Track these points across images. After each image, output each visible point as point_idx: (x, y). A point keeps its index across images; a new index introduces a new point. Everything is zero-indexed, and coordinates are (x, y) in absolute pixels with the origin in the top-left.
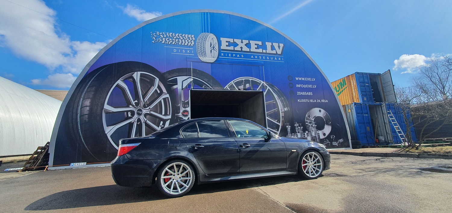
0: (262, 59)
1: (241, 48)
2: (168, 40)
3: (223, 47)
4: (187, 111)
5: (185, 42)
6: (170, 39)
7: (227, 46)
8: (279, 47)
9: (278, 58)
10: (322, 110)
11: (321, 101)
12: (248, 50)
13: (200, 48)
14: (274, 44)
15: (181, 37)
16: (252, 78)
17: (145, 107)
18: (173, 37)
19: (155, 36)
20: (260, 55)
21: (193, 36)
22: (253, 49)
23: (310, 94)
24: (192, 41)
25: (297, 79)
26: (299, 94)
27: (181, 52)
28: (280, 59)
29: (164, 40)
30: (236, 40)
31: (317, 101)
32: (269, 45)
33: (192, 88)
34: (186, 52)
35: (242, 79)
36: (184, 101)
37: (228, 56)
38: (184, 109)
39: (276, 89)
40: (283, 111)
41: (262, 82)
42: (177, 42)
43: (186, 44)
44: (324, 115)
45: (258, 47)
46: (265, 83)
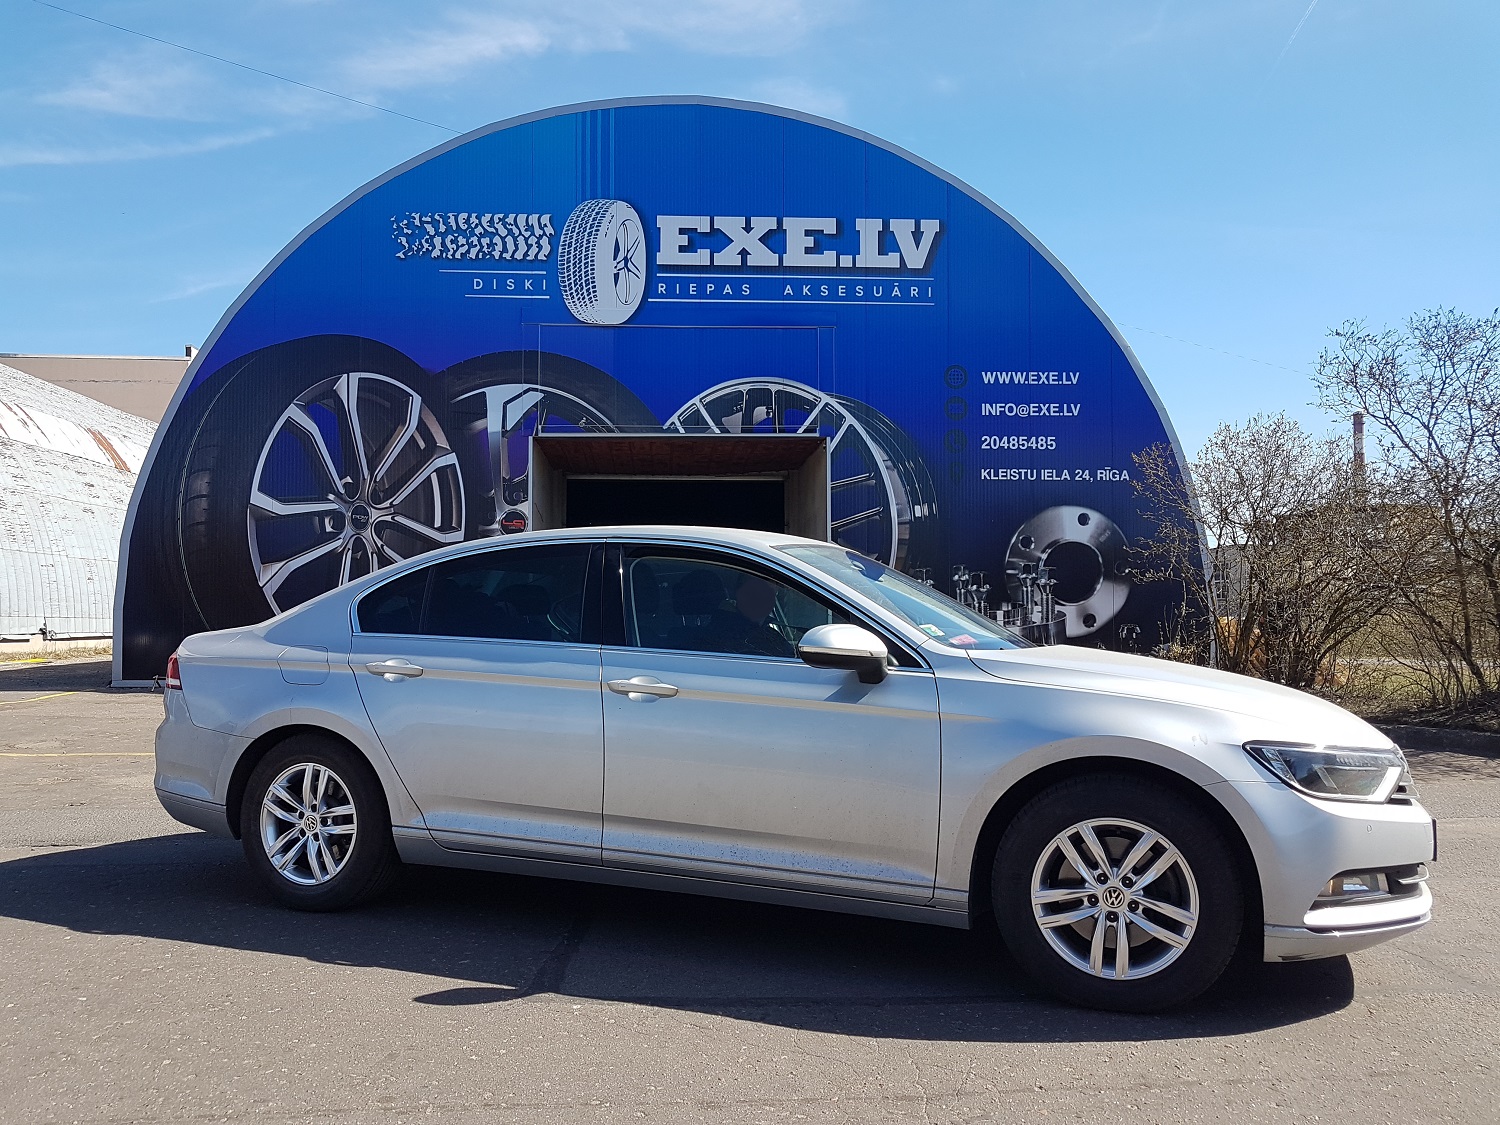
0: (833, 295)
1: (744, 253)
2: (452, 242)
3: (668, 255)
4: (520, 516)
5: (516, 246)
6: (462, 240)
7: (682, 249)
8: (917, 235)
9: (905, 288)
10: (1095, 517)
11: (1093, 474)
12: (772, 260)
13: (572, 267)
14: (894, 224)
15: (499, 226)
16: (780, 380)
17: (376, 498)
18: (473, 229)
19: (405, 231)
20: (824, 282)
21: (545, 219)
22: (796, 256)
23: (1045, 443)
24: (544, 241)
25: (988, 378)
26: (989, 444)
27: (502, 289)
28: (914, 291)
29: (438, 246)
30: (721, 223)
31: (1073, 475)
32: (868, 229)
33: (540, 427)
34: (520, 289)
35: (741, 388)
36: (511, 479)
37: (685, 294)
38: (508, 508)
39: (885, 423)
40: (907, 517)
41: (825, 398)
42: (485, 249)
43: (519, 256)
44: (1102, 539)
45: (820, 242)
46: (833, 402)
